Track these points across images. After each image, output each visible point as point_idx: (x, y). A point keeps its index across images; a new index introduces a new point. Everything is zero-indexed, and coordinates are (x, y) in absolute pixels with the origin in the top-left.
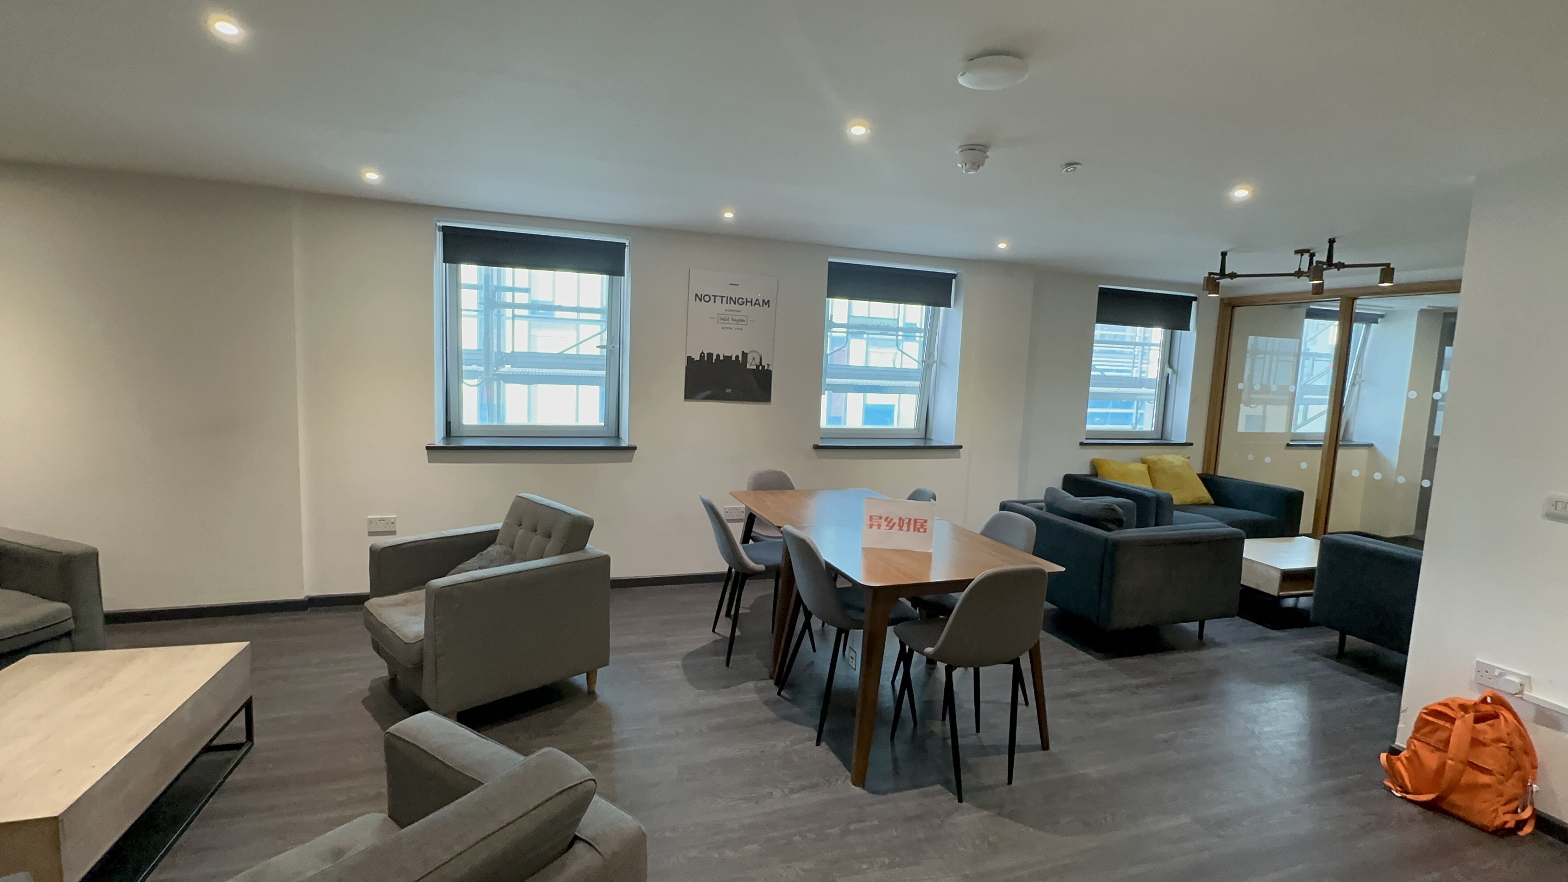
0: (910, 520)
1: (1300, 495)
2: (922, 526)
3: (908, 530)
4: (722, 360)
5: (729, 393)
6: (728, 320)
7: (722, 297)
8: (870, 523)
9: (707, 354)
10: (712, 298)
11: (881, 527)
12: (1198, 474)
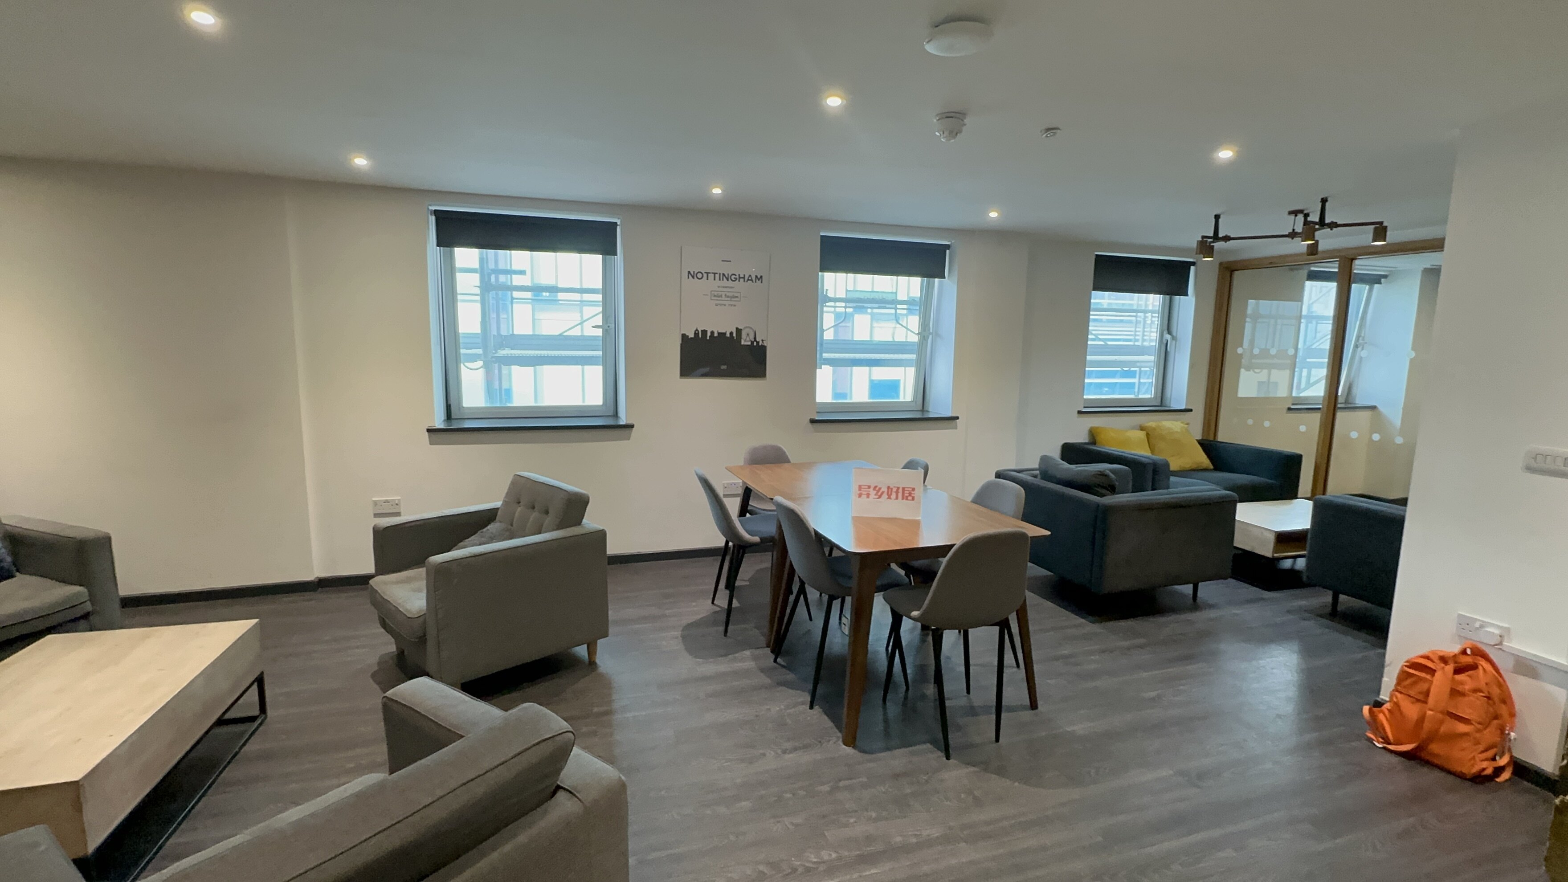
0: (898, 488)
1: (1299, 457)
2: (910, 494)
3: (897, 498)
4: (716, 337)
5: (724, 370)
6: (721, 296)
7: (715, 274)
8: (859, 492)
9: (702, 331)
10: (705, 275)
11: (870, 496)
12: (1197, 440)
